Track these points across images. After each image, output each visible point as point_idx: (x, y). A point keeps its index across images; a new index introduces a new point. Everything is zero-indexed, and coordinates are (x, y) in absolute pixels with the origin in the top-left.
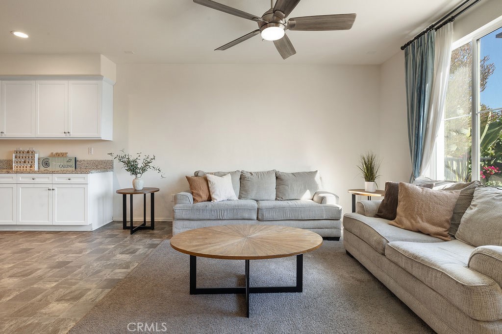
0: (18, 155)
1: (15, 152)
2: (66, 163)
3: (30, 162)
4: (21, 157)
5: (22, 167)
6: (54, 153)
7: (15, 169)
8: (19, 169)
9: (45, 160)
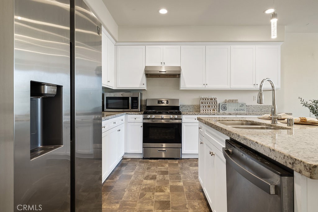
0: (204, 101)
2: (239, 108)
5: (207, 110)
7: (202, 112)
8: (204, 112)
9: (223, 105)
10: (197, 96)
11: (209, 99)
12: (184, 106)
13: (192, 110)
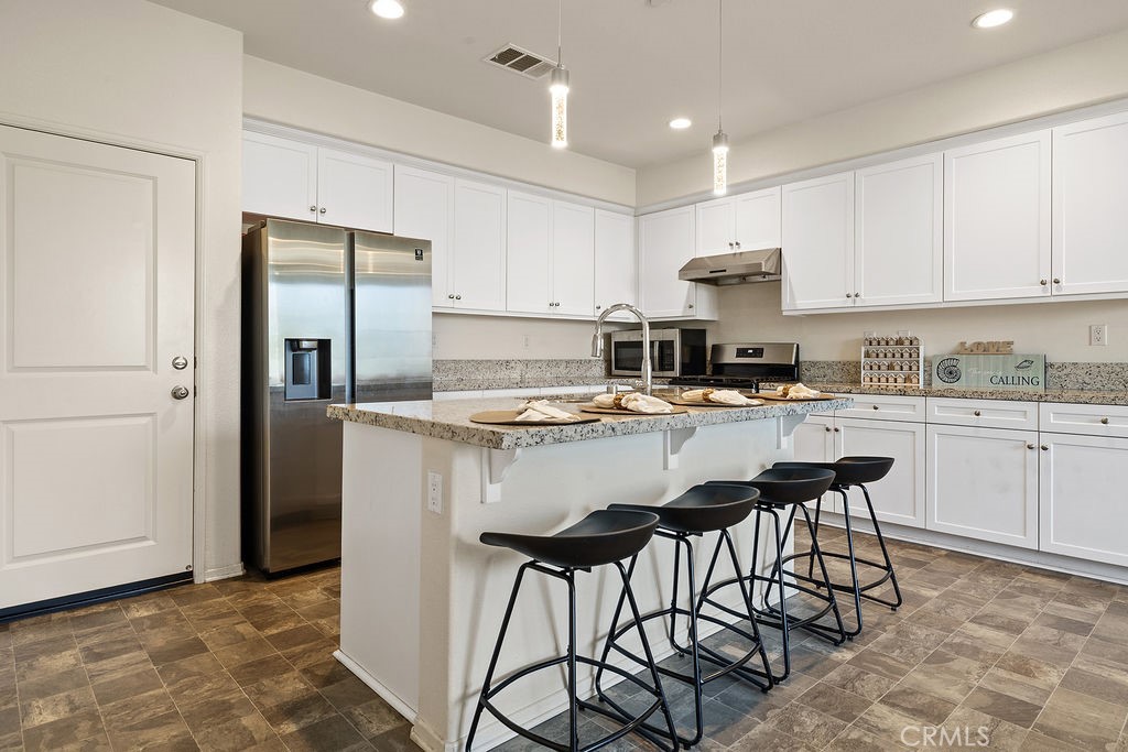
0: (873, 349)
1: (867, 343)
2: (1012, 372)
3: (906, 368)
4: (881, 355)
5: (883, 380)
6: (969, 343)
7: (865, 384)
8: (875, 384)
9: (947, 363)
10: (857, 333)
11: (892, 343)
12: (814, 364)
13: (838, 379)
